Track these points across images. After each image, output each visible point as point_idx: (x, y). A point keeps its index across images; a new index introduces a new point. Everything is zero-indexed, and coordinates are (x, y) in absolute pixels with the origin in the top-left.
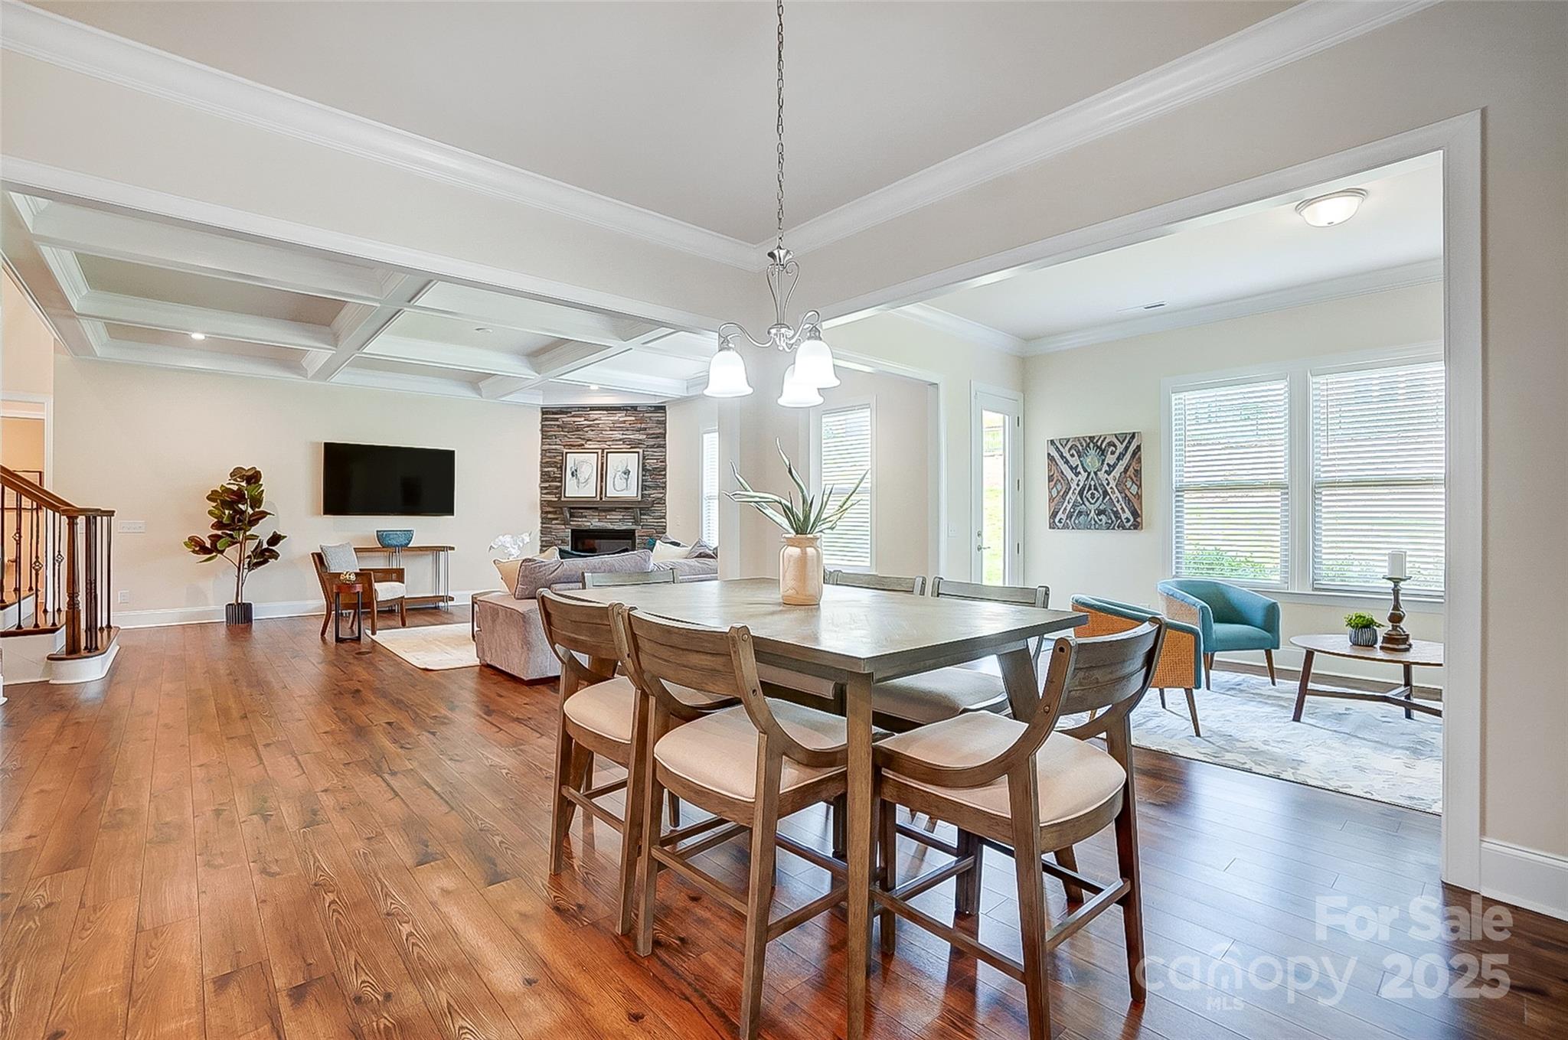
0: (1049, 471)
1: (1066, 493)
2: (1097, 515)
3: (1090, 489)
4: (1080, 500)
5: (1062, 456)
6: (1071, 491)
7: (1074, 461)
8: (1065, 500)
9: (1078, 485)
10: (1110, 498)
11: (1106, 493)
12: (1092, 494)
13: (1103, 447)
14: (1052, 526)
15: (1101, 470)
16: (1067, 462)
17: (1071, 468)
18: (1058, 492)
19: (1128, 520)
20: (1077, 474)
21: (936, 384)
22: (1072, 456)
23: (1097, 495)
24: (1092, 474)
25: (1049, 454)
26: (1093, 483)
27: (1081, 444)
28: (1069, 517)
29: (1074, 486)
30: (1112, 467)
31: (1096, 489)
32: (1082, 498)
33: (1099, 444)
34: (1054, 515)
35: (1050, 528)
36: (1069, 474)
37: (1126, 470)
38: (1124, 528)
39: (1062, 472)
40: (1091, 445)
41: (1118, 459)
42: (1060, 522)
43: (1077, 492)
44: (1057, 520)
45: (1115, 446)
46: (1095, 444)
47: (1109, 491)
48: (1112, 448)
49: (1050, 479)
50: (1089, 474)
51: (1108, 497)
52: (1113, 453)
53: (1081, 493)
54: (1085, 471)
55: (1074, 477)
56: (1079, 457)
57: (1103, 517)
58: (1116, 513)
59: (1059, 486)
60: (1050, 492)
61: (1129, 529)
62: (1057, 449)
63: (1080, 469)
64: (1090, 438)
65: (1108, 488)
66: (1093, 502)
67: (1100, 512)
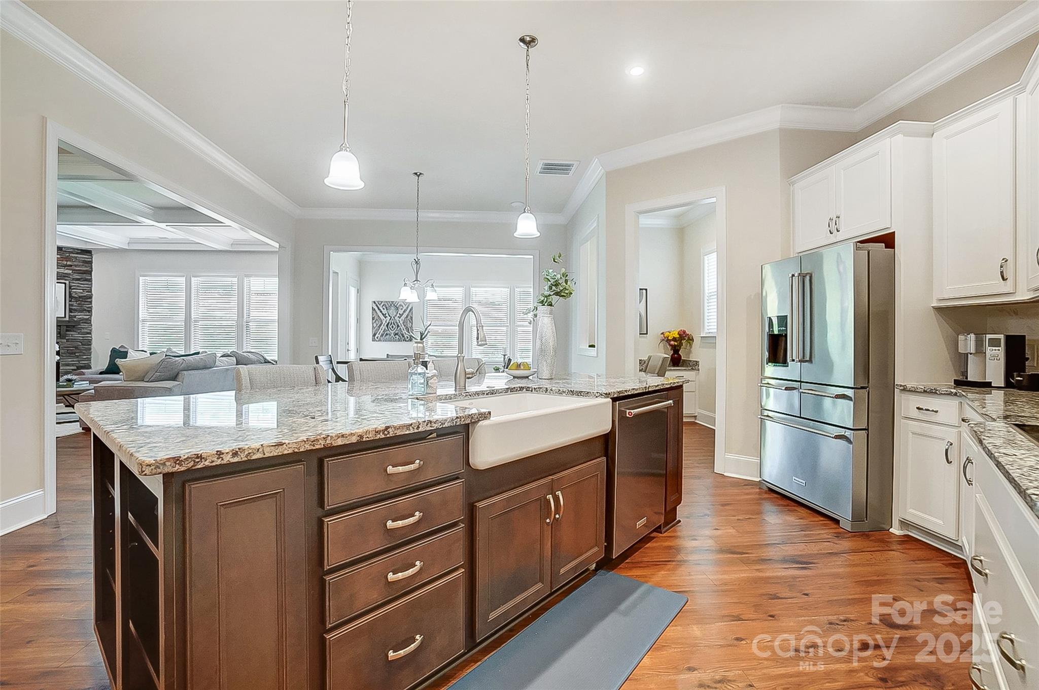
0: (373, 315)
1: (380, 325)
2: (395, 335)
3: (391, 324)
4: (386, 328)
5: (379, 309)
6: (383, 325)
7: (384, 312)
8: (379, 328)
9: (386, 322)
10: (400, 328)
11: (398, 326)
12: (393, 327)
13: (397, 306)
14: (374, 340)
15: (396, 316)
16: (381, 312)
17: (383, 314)
18: (377, 325)
19: (407, 337)
20: (386, 317)
21: (337, 273)
22: (384, 309)
23: (394, 327)
24: (392, 318)
25: (373, 308)
26: (393, 321)
27: (388, 304)
28: (382, 335)
29: (384, 322)
30: (401, 315)
31: (394, 324)
32: (387, 327)
33: (396, 305)
34: (374, 335)
35: (373, 341)
36: (382, 317)
37: (407, 317)
38: (406, 341)
39: (379, 316)
40: (392, 305)
41: (404, 312)
42: (377, 338)
43: (385, 325)
44: (376, 337)
45: (403, 306)
46: (394, 305)
47: (400, 325)
48: (401, 307)
49: (373, 319)
50: (391, 317)
51: (399, 328)
52: (402, 309)
53: (387, 326)
54: (390, 316)
55: (384, 318)
56: (387, 310)
57: (397, 336)
58: (402, 335)
59: (377, 322)
60: (373, 324)
61: (408, 341)
62: (377, 305)
63: (387, 315)
64: (392, 302)
65: (399, 324)
66: (392, 329)
67: (396, 334)
